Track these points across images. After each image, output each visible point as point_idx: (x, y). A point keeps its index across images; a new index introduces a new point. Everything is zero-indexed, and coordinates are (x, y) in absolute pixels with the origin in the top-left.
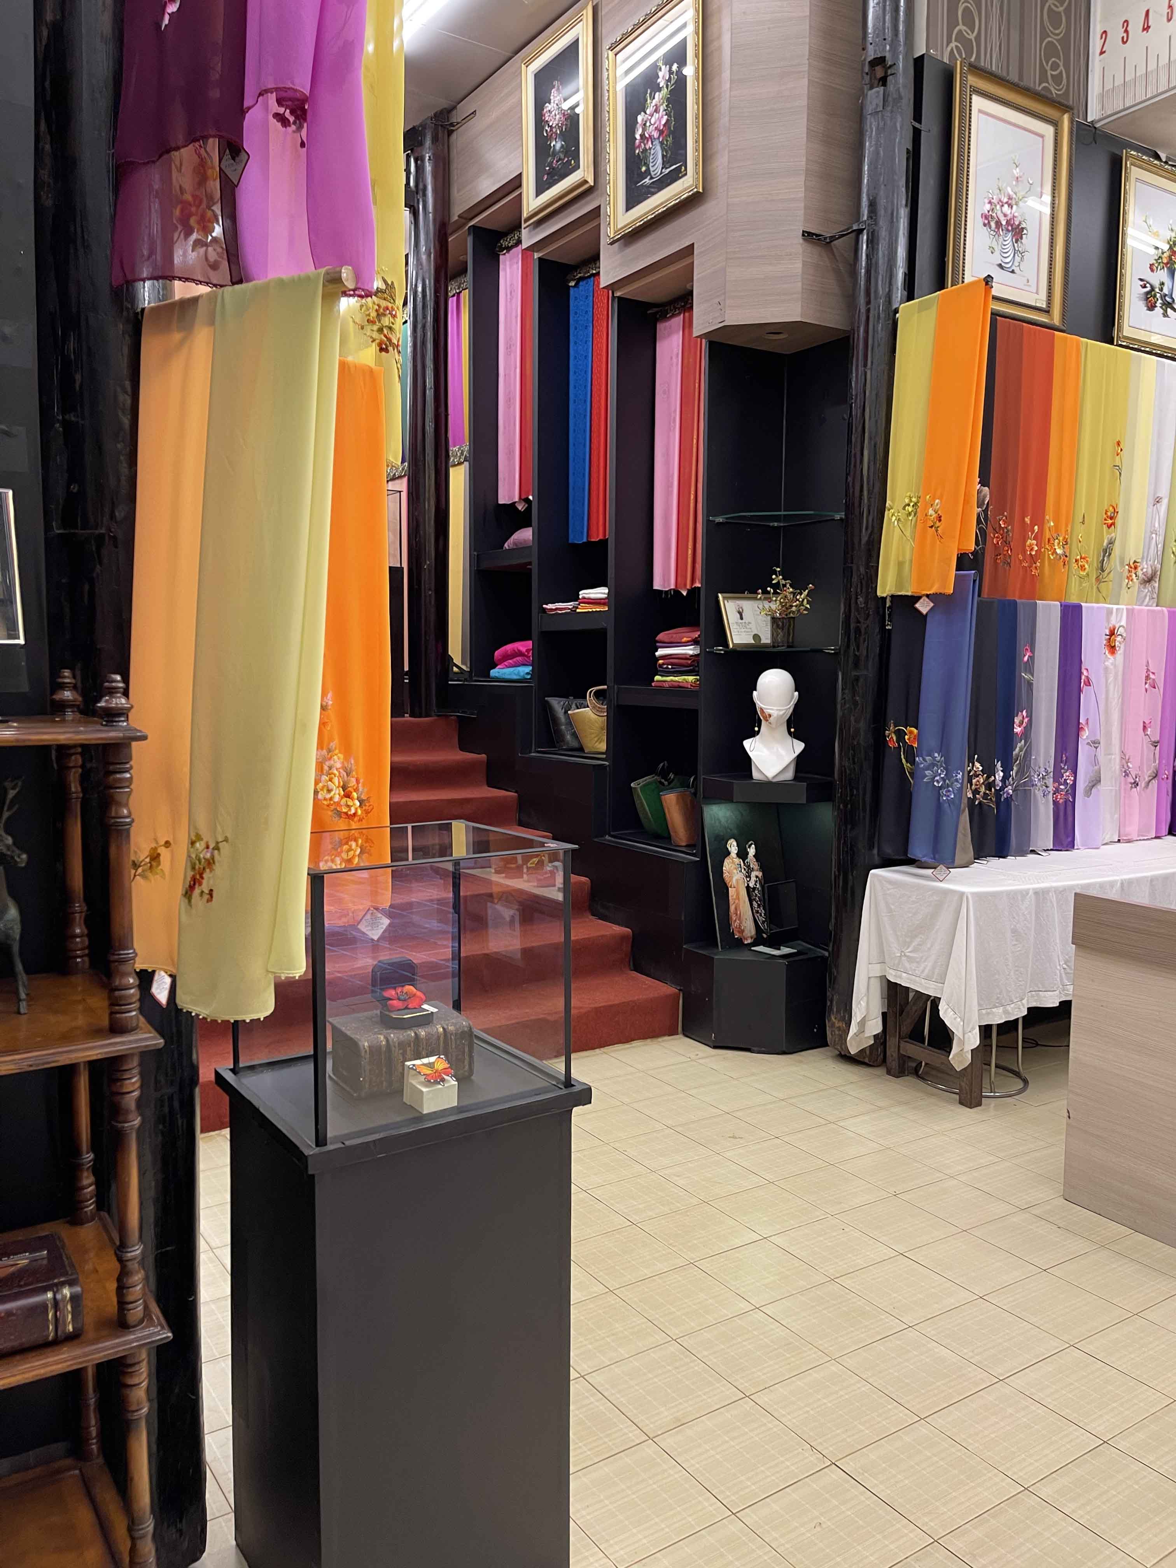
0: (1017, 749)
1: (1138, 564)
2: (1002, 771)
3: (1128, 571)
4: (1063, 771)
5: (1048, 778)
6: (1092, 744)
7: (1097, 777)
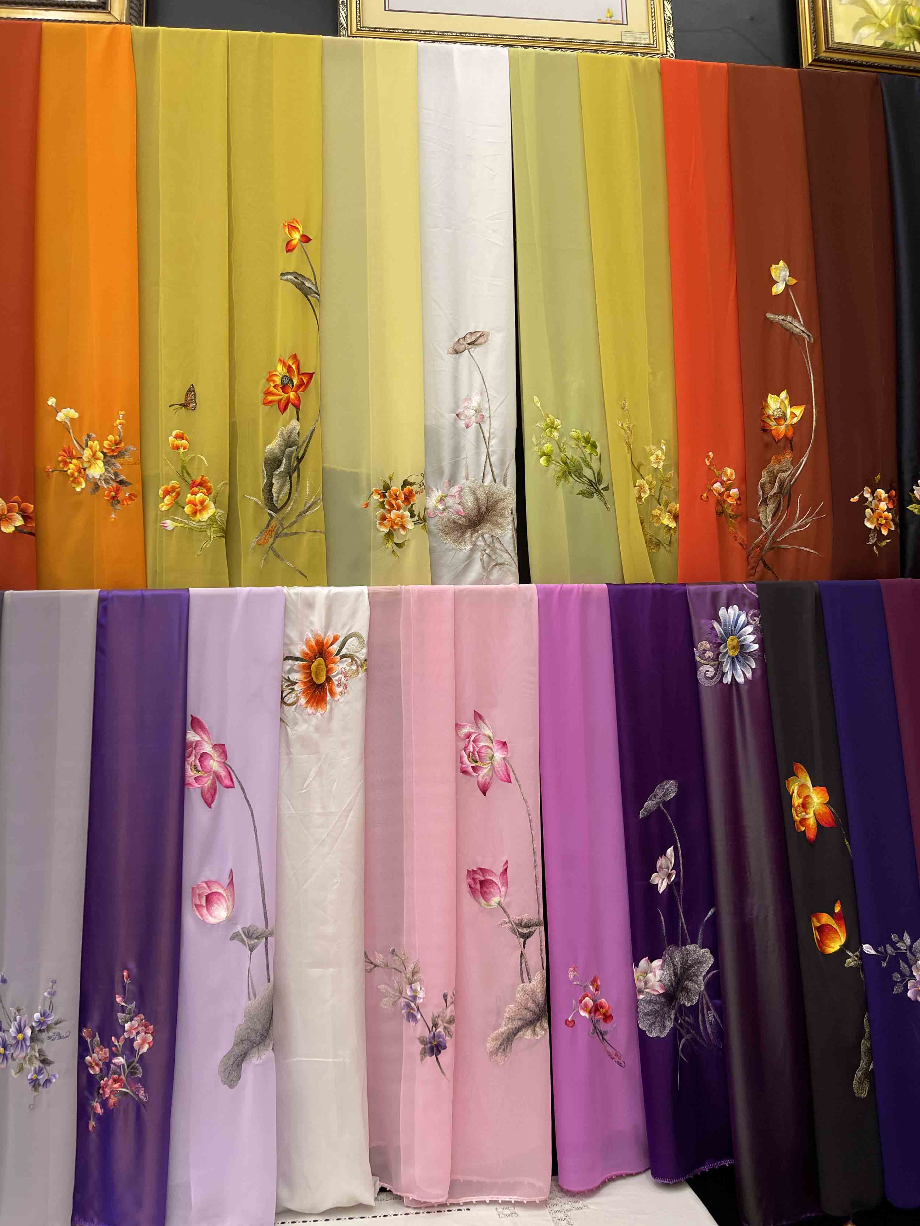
1: (415, 488)
3: (382, 505)
4: (120, 1015)
5: (49, 1038)
6: (245, 939)
7: (259, 1027)
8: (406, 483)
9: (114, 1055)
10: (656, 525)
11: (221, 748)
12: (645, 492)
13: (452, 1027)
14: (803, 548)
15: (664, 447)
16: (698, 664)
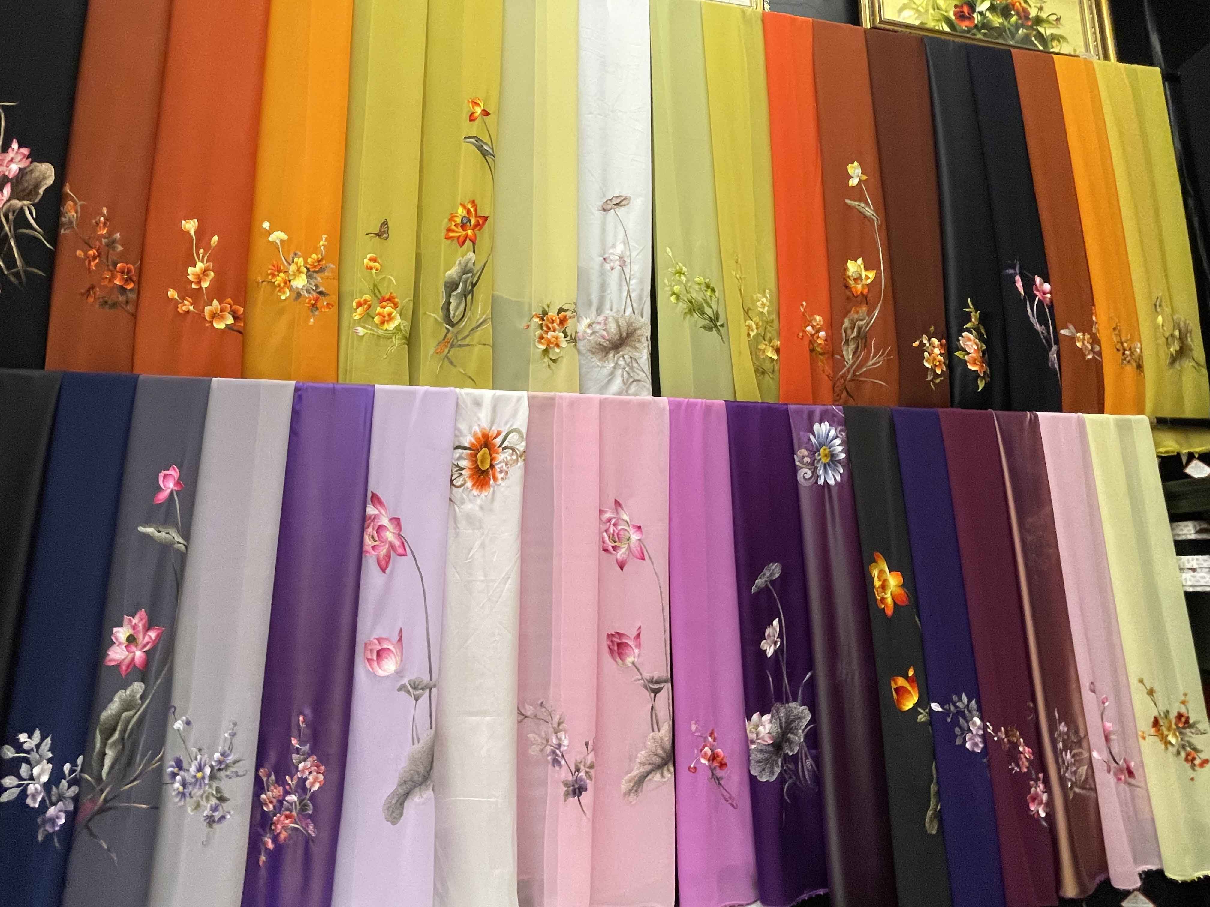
0: (114, 707)
1: (568, 314)
2: (49, 761)
3: (541, 326)
4: (295, 756)
5: (227, 776)
6: (411, 690)
7: (421, 769)
8: (561, 310)
9: (287, 793)
10: (762, 357)
11: (396, 521)
12: (753, 331)
13: (592, 772)
14: (877, 381)
15: (768, 296)
16: (798, 468)
